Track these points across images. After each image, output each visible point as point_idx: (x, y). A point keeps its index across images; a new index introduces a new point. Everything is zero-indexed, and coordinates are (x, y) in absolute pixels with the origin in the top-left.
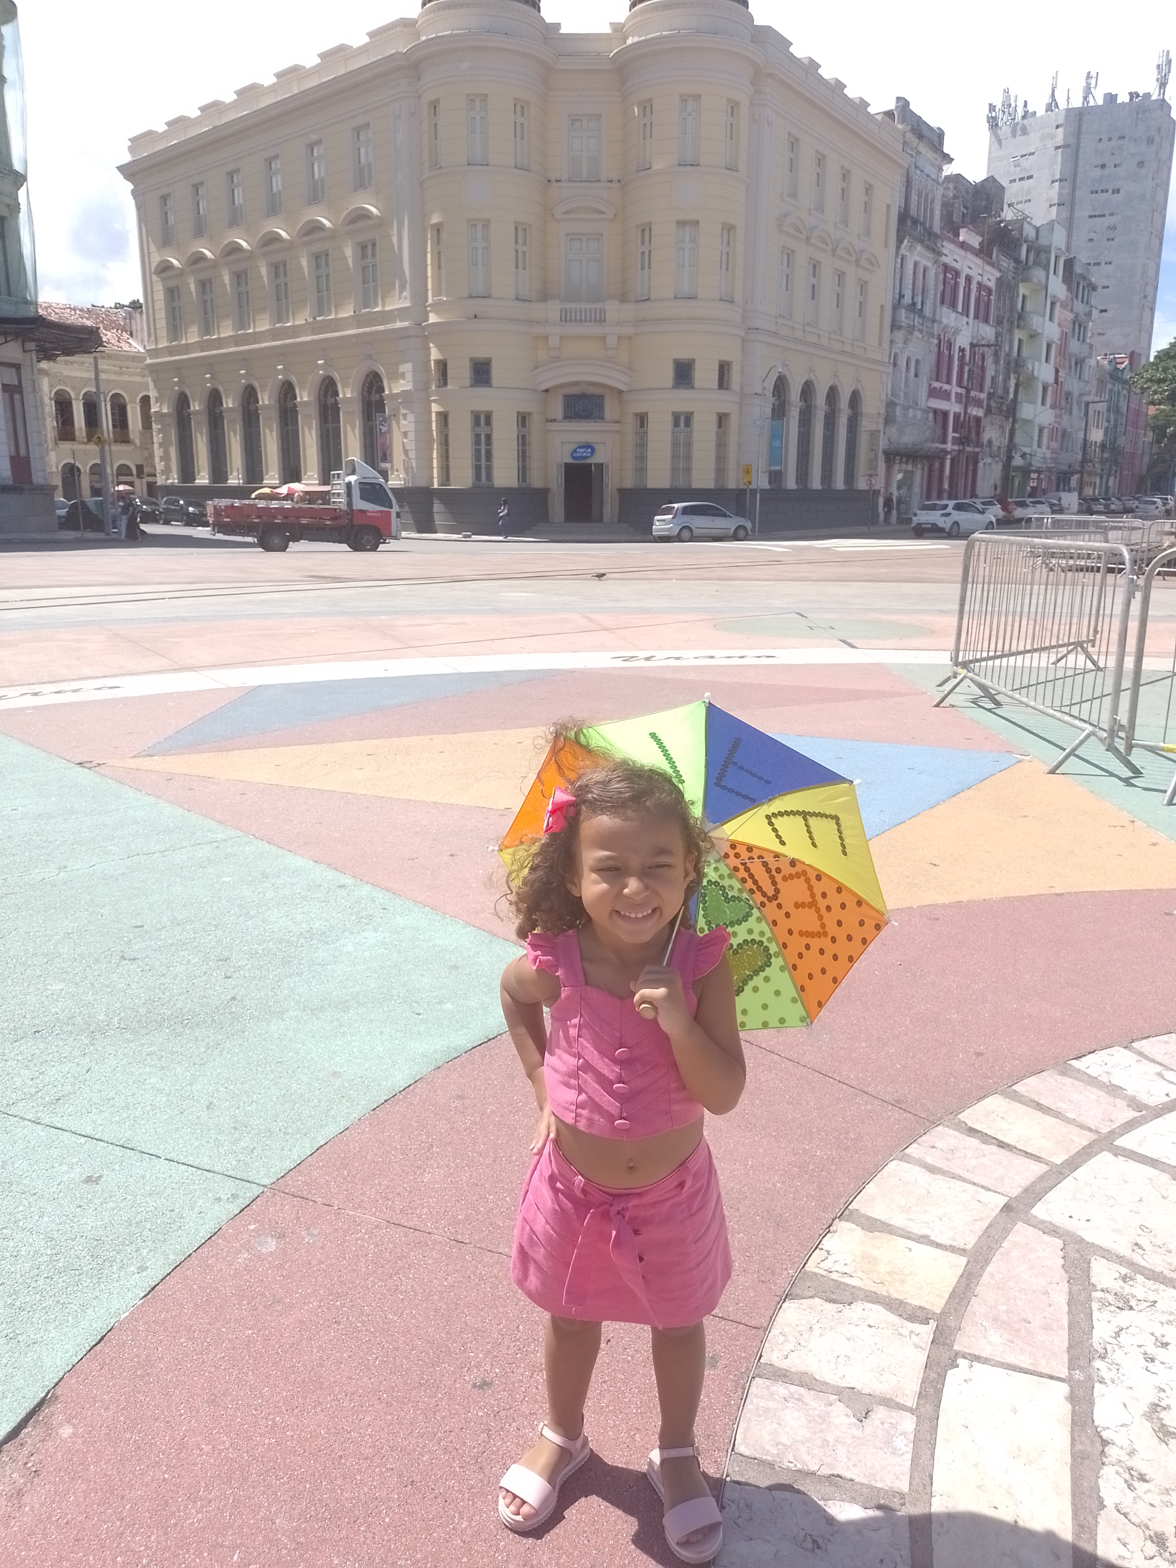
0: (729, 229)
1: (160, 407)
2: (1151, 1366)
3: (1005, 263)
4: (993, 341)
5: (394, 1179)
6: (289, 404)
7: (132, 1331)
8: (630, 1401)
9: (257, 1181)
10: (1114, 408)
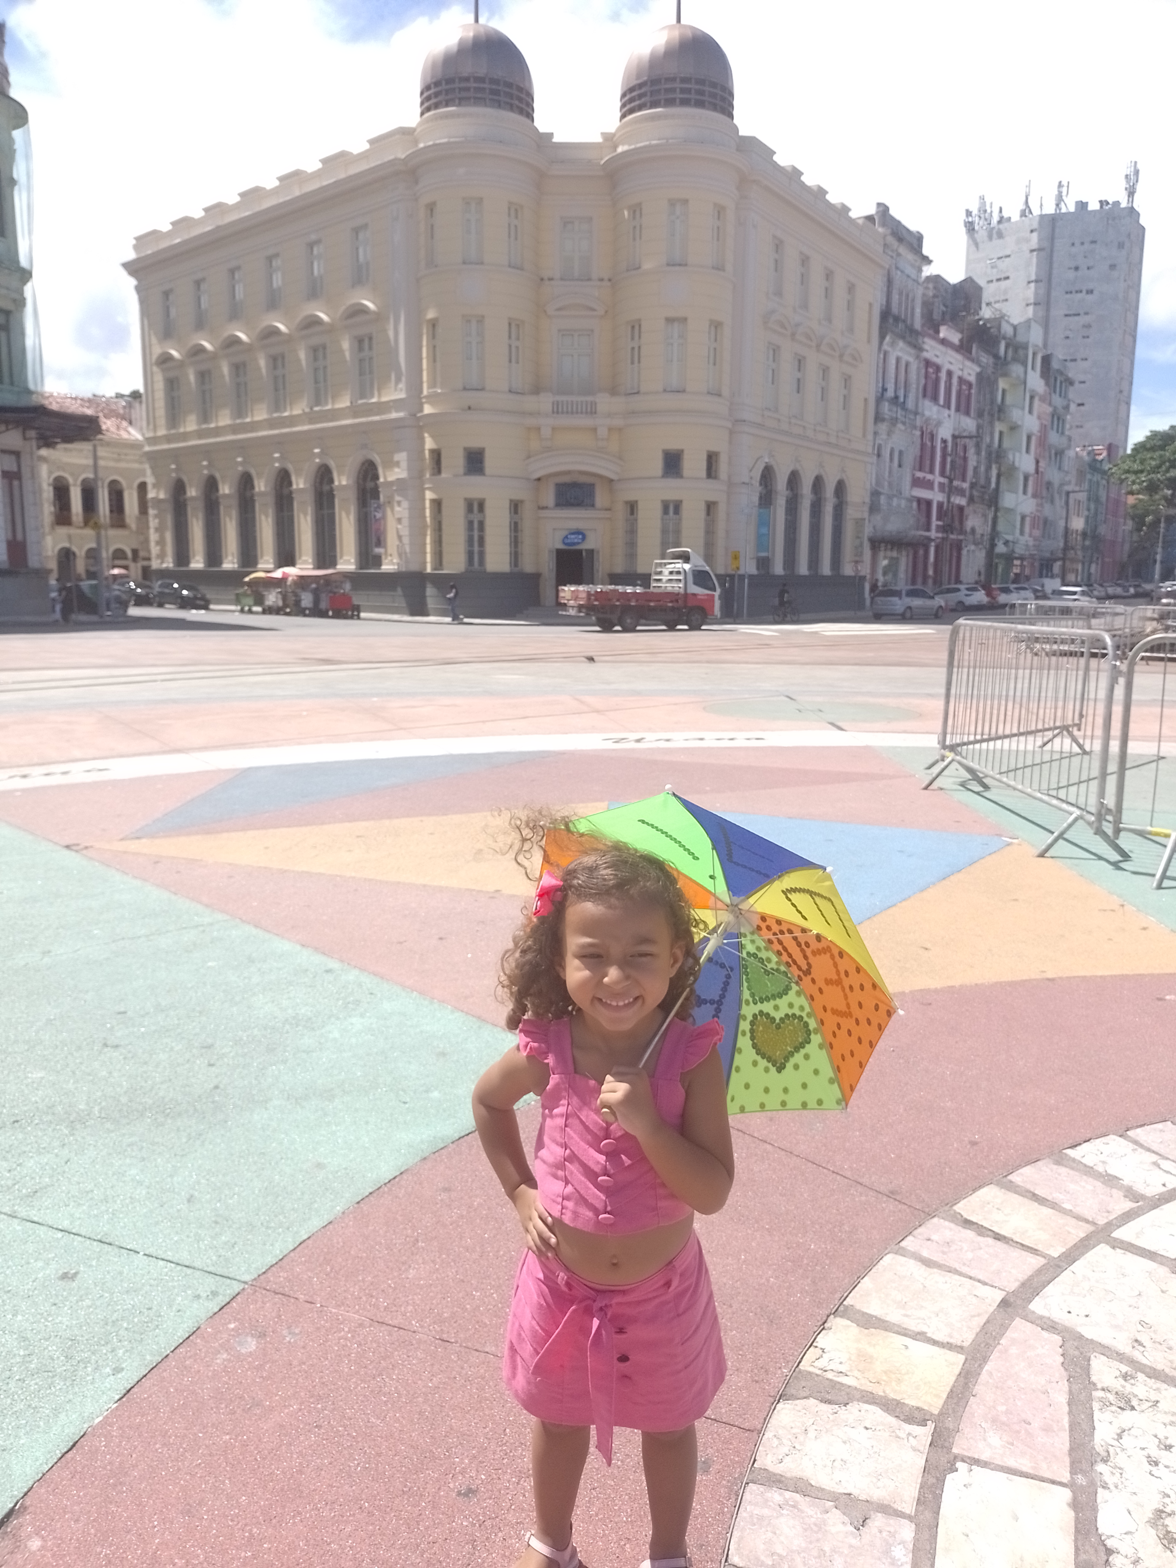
0: (717, 326)
1: (158, 493)
2: (1154, 1470)
3: (985, 359)
4: (974, 433)
5: (377, 1276)
6: (285, 491)
7: (105, 1437)
8: (620, 1508)
9: (238, 1278)
10: (1093, 498)
